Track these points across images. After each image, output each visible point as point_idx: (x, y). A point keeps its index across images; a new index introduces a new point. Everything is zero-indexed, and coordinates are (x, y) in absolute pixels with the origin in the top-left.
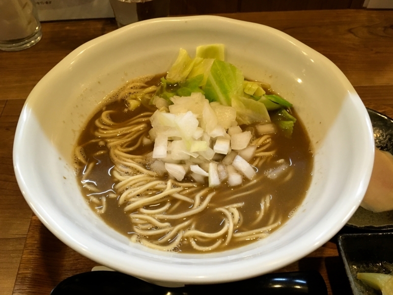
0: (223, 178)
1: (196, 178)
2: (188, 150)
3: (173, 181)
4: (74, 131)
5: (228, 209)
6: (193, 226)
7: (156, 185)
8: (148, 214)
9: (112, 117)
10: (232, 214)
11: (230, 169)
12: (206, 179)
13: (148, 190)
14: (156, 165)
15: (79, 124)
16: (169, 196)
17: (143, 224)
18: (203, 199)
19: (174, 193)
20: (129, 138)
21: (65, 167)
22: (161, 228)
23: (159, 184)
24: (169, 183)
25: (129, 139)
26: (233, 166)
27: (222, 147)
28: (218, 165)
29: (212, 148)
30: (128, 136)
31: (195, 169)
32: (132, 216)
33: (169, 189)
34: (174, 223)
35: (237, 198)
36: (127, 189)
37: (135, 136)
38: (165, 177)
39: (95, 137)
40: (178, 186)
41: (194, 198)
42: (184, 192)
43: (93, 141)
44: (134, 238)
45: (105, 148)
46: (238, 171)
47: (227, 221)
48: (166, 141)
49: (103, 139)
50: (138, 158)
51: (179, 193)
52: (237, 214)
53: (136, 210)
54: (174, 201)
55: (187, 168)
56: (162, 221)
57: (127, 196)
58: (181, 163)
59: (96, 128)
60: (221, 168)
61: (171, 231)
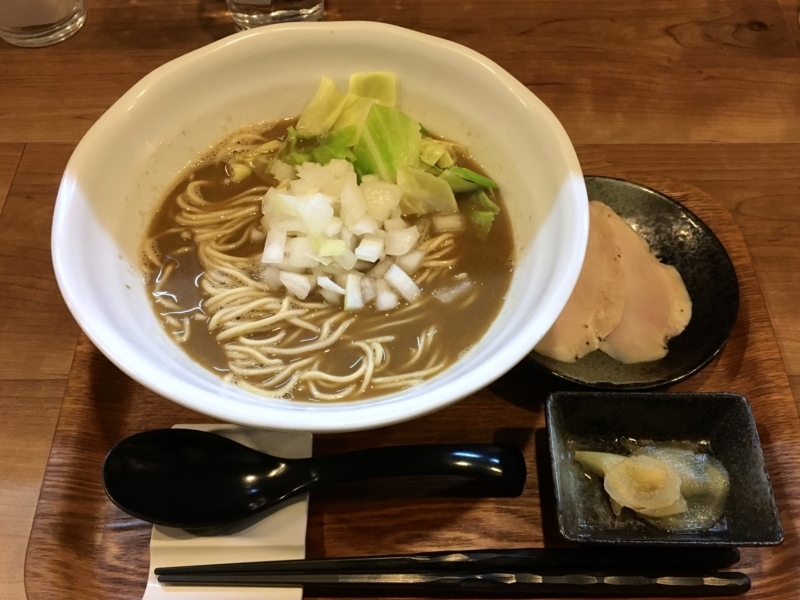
0: (369, 298)
1: (326, 295)
2: (316, 253)
3: (291, 299)
4: (142, 213)
5: (369, 344)
6: (316, 366)
7: (266, 304)
8: (251, 346)
9: (205, 192)
10: (374, 351)
11: (380, 284)
12: (342, 298)
13: (253, 311)
14: (267, 274)
15: (150, 203)
16: (283, 321)
17: (242, 360)
18: (334, 328)
19: (292, 317)
20: (228, 228)
21: (128, 270)
22: (269, 366)
23: (270, 302)
24: (286, 302)
25: (229, 231)
26: (386, 281)
27: (369, 251)
28: (362, 278)
29: (354, 251)
30: (228, 225)
31: (324, 282)
32: (228, 347)
33: (284, 310)
34: (287, 360)
35: (386, 328)
36: (221, 308)
37: (239, 226)
38: (280, 292)
39: (175, 224)
40: (299, 308)
41: (321, 326)
42: (308, 317)
43: (173, 230)
44: (228, 378)
45: (191, 242)
46: (392, 289)
47: (365, 361)
48: (283, 237)
49: (188, 228)
50: (242, 261)
51: (299, 317)
52: (380, 351)
53: (234, 340)
54: (291, 328)
55: (313, 280)
56: (270, 356)
57: (221, 318)
58: (307, 272)
59: (178, 210)
60: (367, 282)
61: (282, 371)
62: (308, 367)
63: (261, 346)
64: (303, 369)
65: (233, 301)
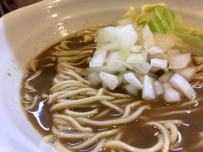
0: (159, 92)
3: (105, 90)
4: (36, 49)
5: (163, 124)
6: (119, 136)
7: (88, 91)
8: (73, 116)
9: (69, 45)
10: (169, 130)
11: (166, 85)
12: (140, 92)
13: (79, 95)
16: (97, 102)
17: (64, 125)
18: (133, 110)
19: (103, 99)
20: (76, 57)
21: (15, 69)
22: (81, 132)
23: (91, 91)
24: (101, 91)
25: (76, 59)
26: (171, 84)
27: (160, 64)
28: (154, 80)
29: (150, 63)
30: (76, 56)
31: (130, 77)
32: (56, 115)
33: (99, 95)
34: (96, 129)
35: (175, 114)
36: (60, 90)
37: (82, 57)
38: (99, 86)
39: (51, 55)
40: (109, 95)
41: (124, 109)
42: (115, 102)
43: (49, 57)
44: (47, 138)
45: (56, 62)
46: (176, 89)
49: (55, 56)
50: (79, 70)
51: (109, 101)
53: (61, 111)
54: (102, 107)
56: (86, 125)
57: (56, 96)
59: (55, 50)
60: (157, 83)
61: (91, 137)
62: (112, 137)
63: (78, 116)
64: (108, 138)
65: (67, 87)
